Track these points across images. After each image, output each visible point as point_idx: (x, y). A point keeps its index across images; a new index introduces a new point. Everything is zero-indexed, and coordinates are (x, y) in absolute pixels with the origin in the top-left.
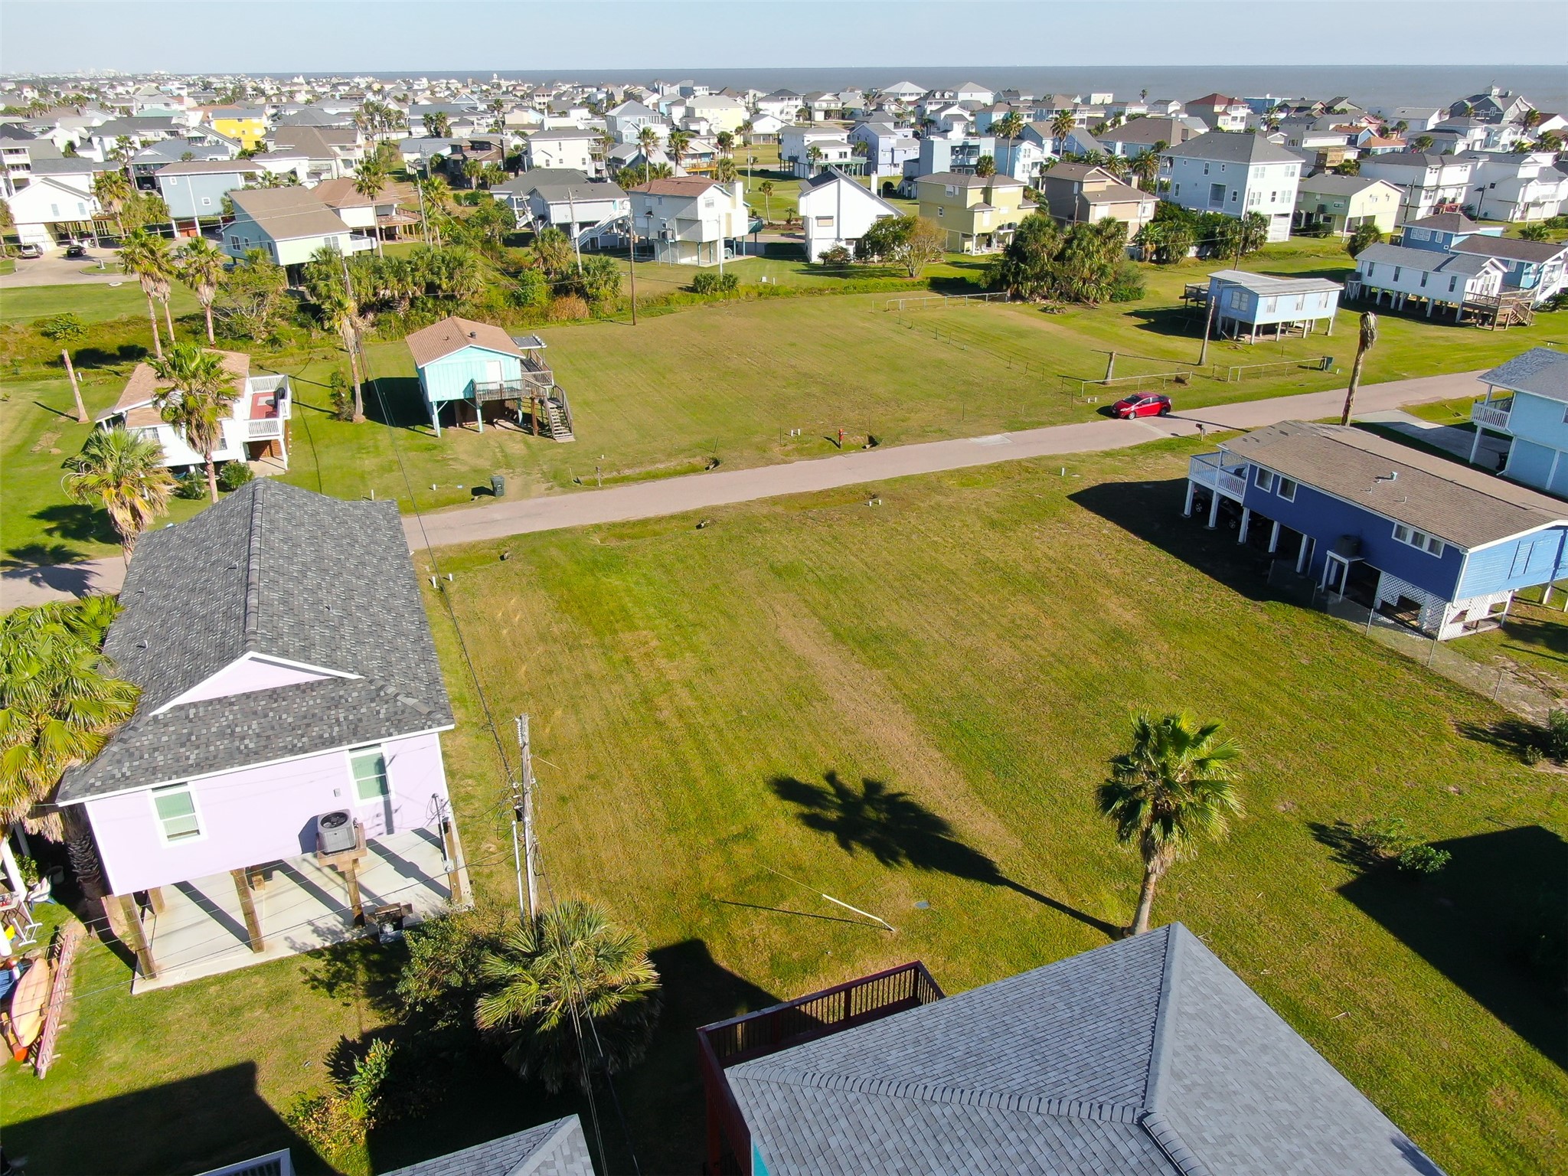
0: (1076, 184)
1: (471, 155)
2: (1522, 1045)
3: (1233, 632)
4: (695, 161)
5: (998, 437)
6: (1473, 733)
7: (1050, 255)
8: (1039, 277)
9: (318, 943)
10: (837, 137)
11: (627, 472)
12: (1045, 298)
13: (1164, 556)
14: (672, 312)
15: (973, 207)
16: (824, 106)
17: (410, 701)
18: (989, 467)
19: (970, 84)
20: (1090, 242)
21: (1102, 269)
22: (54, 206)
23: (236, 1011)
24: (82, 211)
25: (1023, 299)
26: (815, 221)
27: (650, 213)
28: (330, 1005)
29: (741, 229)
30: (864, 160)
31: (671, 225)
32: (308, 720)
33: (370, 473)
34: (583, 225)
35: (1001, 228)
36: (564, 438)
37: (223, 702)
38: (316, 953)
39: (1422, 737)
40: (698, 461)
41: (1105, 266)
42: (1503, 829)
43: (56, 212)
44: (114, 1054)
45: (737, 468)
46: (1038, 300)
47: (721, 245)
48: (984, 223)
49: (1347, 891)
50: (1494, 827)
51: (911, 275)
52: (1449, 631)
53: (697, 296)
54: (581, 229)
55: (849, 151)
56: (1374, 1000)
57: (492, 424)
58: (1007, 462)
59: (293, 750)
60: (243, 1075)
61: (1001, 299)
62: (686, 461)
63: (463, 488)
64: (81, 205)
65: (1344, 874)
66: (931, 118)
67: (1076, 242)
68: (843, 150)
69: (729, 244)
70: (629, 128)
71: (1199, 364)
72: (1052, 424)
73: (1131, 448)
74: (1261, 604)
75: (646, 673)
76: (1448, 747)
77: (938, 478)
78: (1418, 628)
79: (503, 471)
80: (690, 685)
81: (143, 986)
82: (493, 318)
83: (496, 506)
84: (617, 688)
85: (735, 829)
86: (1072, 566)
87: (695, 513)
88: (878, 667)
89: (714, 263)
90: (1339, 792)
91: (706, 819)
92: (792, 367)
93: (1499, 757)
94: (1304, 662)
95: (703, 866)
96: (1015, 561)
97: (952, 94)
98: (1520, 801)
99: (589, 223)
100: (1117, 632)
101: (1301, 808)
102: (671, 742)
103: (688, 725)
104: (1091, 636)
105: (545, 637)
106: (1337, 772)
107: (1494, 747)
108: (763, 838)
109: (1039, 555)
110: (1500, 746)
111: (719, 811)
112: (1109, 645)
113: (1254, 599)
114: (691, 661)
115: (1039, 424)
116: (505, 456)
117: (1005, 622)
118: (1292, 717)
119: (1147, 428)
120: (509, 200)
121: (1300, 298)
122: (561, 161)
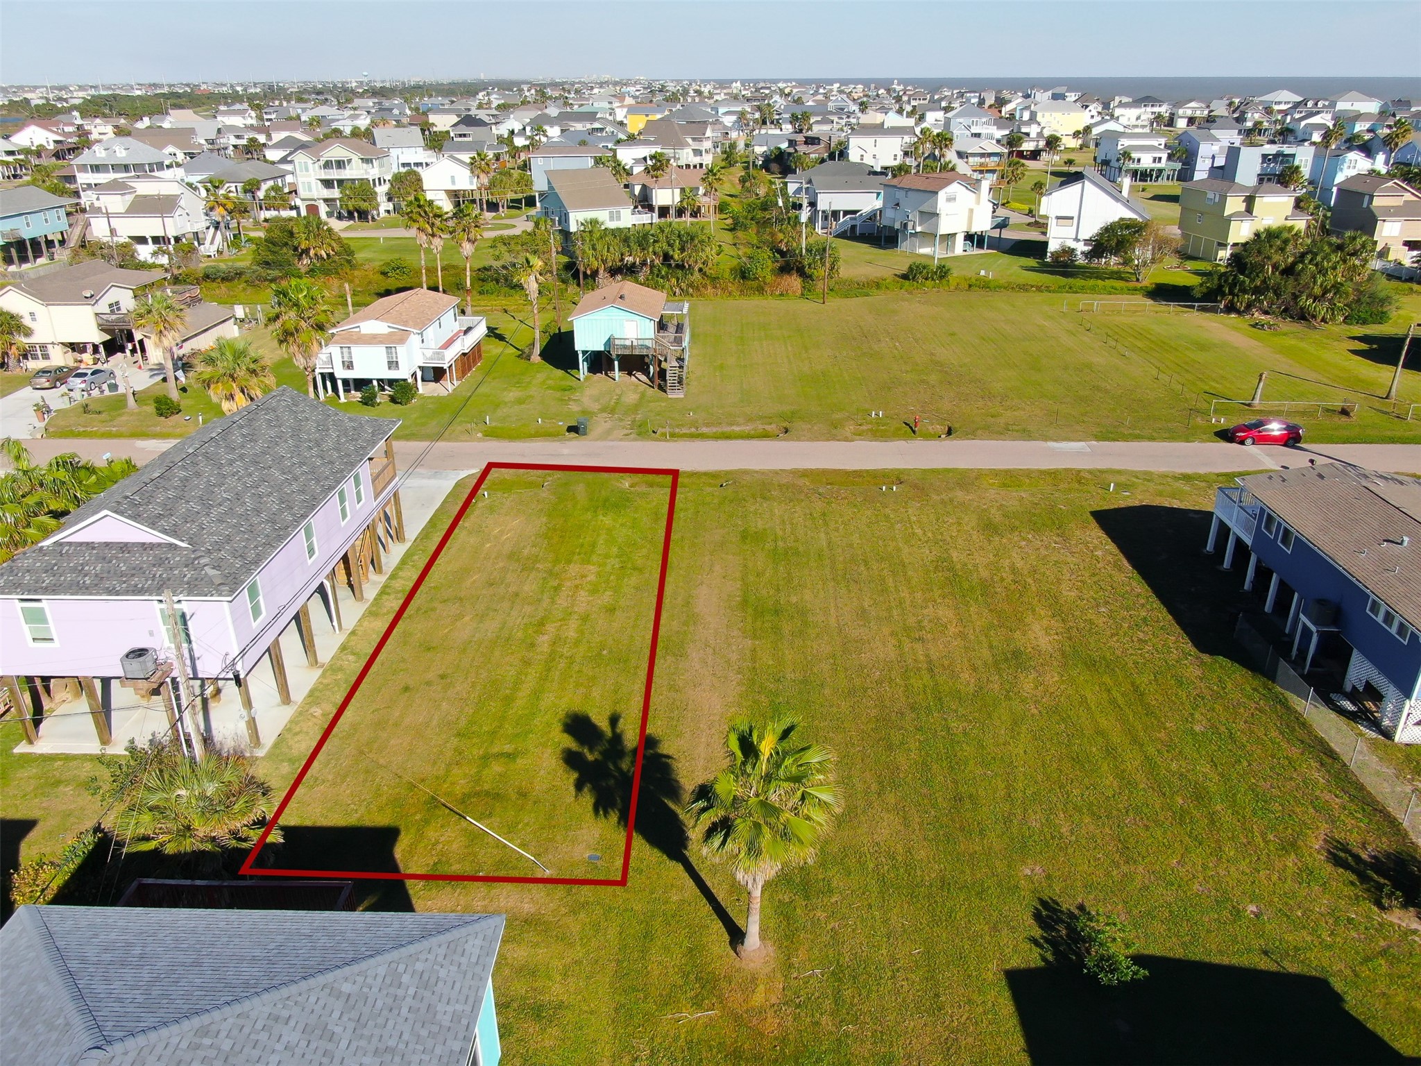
0: (1367, 198)
1: (802, 149)
3: (1143, 680)
4: (983, 160)
5: (1082, 444)
6: (1340, 856)
7: (1275, 267)
10: (1154, 143)
11: (705, 430)
12: (1266, 313)
13: (1140, 588)
14: (867, 295)
15: (1230, 215)
16: (1189, 113)
17: (211, 572)
18: (1042, 472)
19: (1354, 93)
20: (1326, 257)
21: (1337, 287)
22: (453, 177)
25: (1238, 312)
26: (1054, 221)
27: (898, 205)
29: (983, 223)
30: (1178, 166)
31: (914, 216)
33: (506, 403)
34: (846, 213)
36: (675, 394)
37: (90, 546)
39: (1267, 842)
40: (772, 428)
41: (1341, 284)
42: (1273, 967)
43: (453, 182)
45: (799, 440)
46: (1256, 314)
47: (960, 239)
48: (1241, 231)
50: (1264, 964)
51: (1138, 280)
52: (1408, 732)
53: (907, 283)
54: (844, 216)
55: (1164, 156)
57: (630, 374)
58: (1065, 470)
60: (25, 827)
61: (1214, 310)
62: (760, 427)
63: (563, 425)
66: (1291, 127)
67: (1309, 257)
68: (1158, 155)
69: (969, 237)
70: (960, 129)
71: (1386, 398)
72: (1152, 439)
73: (1218, 475)
74: (1206, 658)
75: (562, 601)
76: (1290, 861)
77: (979, 474)
78: (1375, 724)
79: (605, 415)
80: (585, 619)
81: (22, 748)
82: (715, 287)
83: (574, 443)
84: (528, 609)
85: (508, 748)
86: (1030, 580)
87: (727, 473)
88: (754, 637)
89: (950, 255)
90: (1108, 874)
91: (493, 734)
92: (932, 354)
93: (1348, 891)
94: (1197, 728)
95: (456, 771)
96: (976, 566)
97: (1327, 103)
98: (1330, 947)
99: (855, 212)
100: (1016, 654)
101: (1049, 877)
102: (527, 663)
103: (553, 652)
104: (986, 653)
105: (511, 556)
106: (1126, 852)
107: (1353, 877)
108: (520, 762)
109: (1007, 563)
110: (1363, 878)
111: (509, 729)
112: (996, 663)
113: (1202, 651)
114: (607, 597)
115: (1138, 438)
116: (616, 403)
117: (911, 621)
118: (1127, 782)
119: (1262, 456)
120: (799, 190)
122: (874, 157)
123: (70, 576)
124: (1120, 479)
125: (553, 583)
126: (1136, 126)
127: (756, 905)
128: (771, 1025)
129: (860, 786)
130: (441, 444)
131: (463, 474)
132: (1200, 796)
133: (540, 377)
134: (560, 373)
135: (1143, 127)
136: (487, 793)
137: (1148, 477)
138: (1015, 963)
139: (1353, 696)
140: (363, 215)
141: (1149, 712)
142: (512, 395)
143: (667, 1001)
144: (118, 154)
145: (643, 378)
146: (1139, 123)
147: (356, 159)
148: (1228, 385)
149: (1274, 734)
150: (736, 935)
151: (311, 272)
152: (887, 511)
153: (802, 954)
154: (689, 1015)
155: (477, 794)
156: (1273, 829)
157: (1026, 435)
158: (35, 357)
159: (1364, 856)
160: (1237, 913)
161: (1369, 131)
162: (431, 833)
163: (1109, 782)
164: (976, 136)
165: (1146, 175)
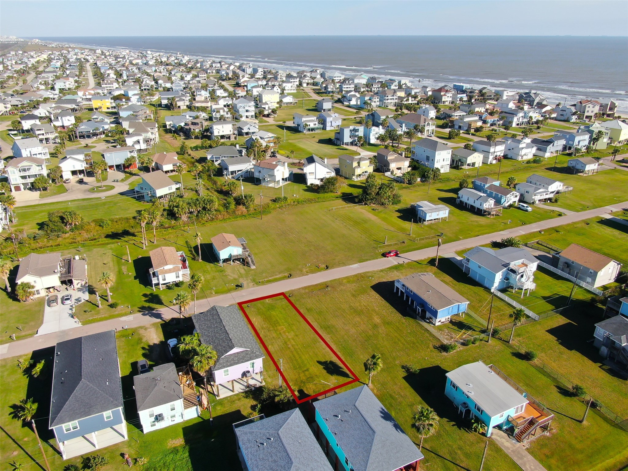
0: (386, 157)
1: (192, 127)
2: (421, 399)
3: (397, 324)
5: (357, 265)
6: (435, 347)
8: (372, 199)
9: (242, 391)
10: (313, 119)
11: (271, 279)
12: (374, 204)
13: (388, 304)
14: (270, 213)
15: (355, 167)
17: (257, 353)
18: (354, 276)
21: (389, 196)
22: (74, 166)
23: (234, 401)
25: (368, 205)
26: (309, 175)
27: (260, 172)
29: (287, 175)
31: (266, 176)
32: (243, 357)
34: (238, 171)
35: (363, 173)
36: (253, 267)
37: (231, 355)
38: (243, 393)
39: (425, 348)
40: (286, 274)
42: (432, 366)
44: (219, 408)
45: (296, 277)
46: (372, 205)
47: (281, 181)
48: (358, 171)
49: (405, 378)
51: (337, 192)
52: (437, 324)
53: (276, 204)
55: (317, 123)
56: (402, 394)
57: (235, 262)
58: (358, 274)
59: (243, 362)
60: (239, 411)
62: (283, 275)
63: (233, 285)
64: (82, 165)
65: (405, 374)
69: (283, 179)
70: (241, 109)
71: (410, 235)
72: (370, 260)
73: (387, 268)
75: (284, 336)
76: (429, 350)
77: (341, 279)
78: (432, 323)
79: (241, 279)
80: (293, 339)
81: (218, 398)
82: (220, 214)
83: (242, 291)
86: (368, 307)
89: (279, 186)
90: (408, 359)
91: (300, 367)
92: (306, 238)
93: (437, 352)
94: (409, 331)
95: (301, 375)
96: (357, 306)
99: (240, 171)
100: (375, 325)
101: (400, 362)
102: (292, 352)
103: (294, 348)
104: (370, 326)
105: (263, 328)
106: (408, 355)
108: (310, 370)
109: (362, 305)
110: (438, 349)
111: (302, 366)
112: (373, 328)
113: (404, 316)
114: (293, 333)
115: (367, 260)
116: (240, 274)
117: (354, 323)
118: (404, 344)
119: (392, 261)
120: (212, 157)
121: (438, 213)
122: (223, 131)
123: (233, 362)
124: (370, 274)
125: (278, 333)
126: (291, 90)
132: (414, 343)
133: (208, 267)
134: (211, 265)
137: (375, 272)
138: (403, 375)
139: (428, 319)
140: (45, 189)
141: (401, 331)
142: (208, 276)
145: (238, 262)
147: (34, 166)
148: (377, 236)
149: (420, 329)
150: (367, 385)
153: (376, 384)
156: (425, 346)
157: (344, 264)
158: (35, 294)
159: (437, 346)
160: (425, 359)
161: (369, 99)
162: (307, 387)
163: (401, 345)
164: (247, 111)
165: (313, 130)
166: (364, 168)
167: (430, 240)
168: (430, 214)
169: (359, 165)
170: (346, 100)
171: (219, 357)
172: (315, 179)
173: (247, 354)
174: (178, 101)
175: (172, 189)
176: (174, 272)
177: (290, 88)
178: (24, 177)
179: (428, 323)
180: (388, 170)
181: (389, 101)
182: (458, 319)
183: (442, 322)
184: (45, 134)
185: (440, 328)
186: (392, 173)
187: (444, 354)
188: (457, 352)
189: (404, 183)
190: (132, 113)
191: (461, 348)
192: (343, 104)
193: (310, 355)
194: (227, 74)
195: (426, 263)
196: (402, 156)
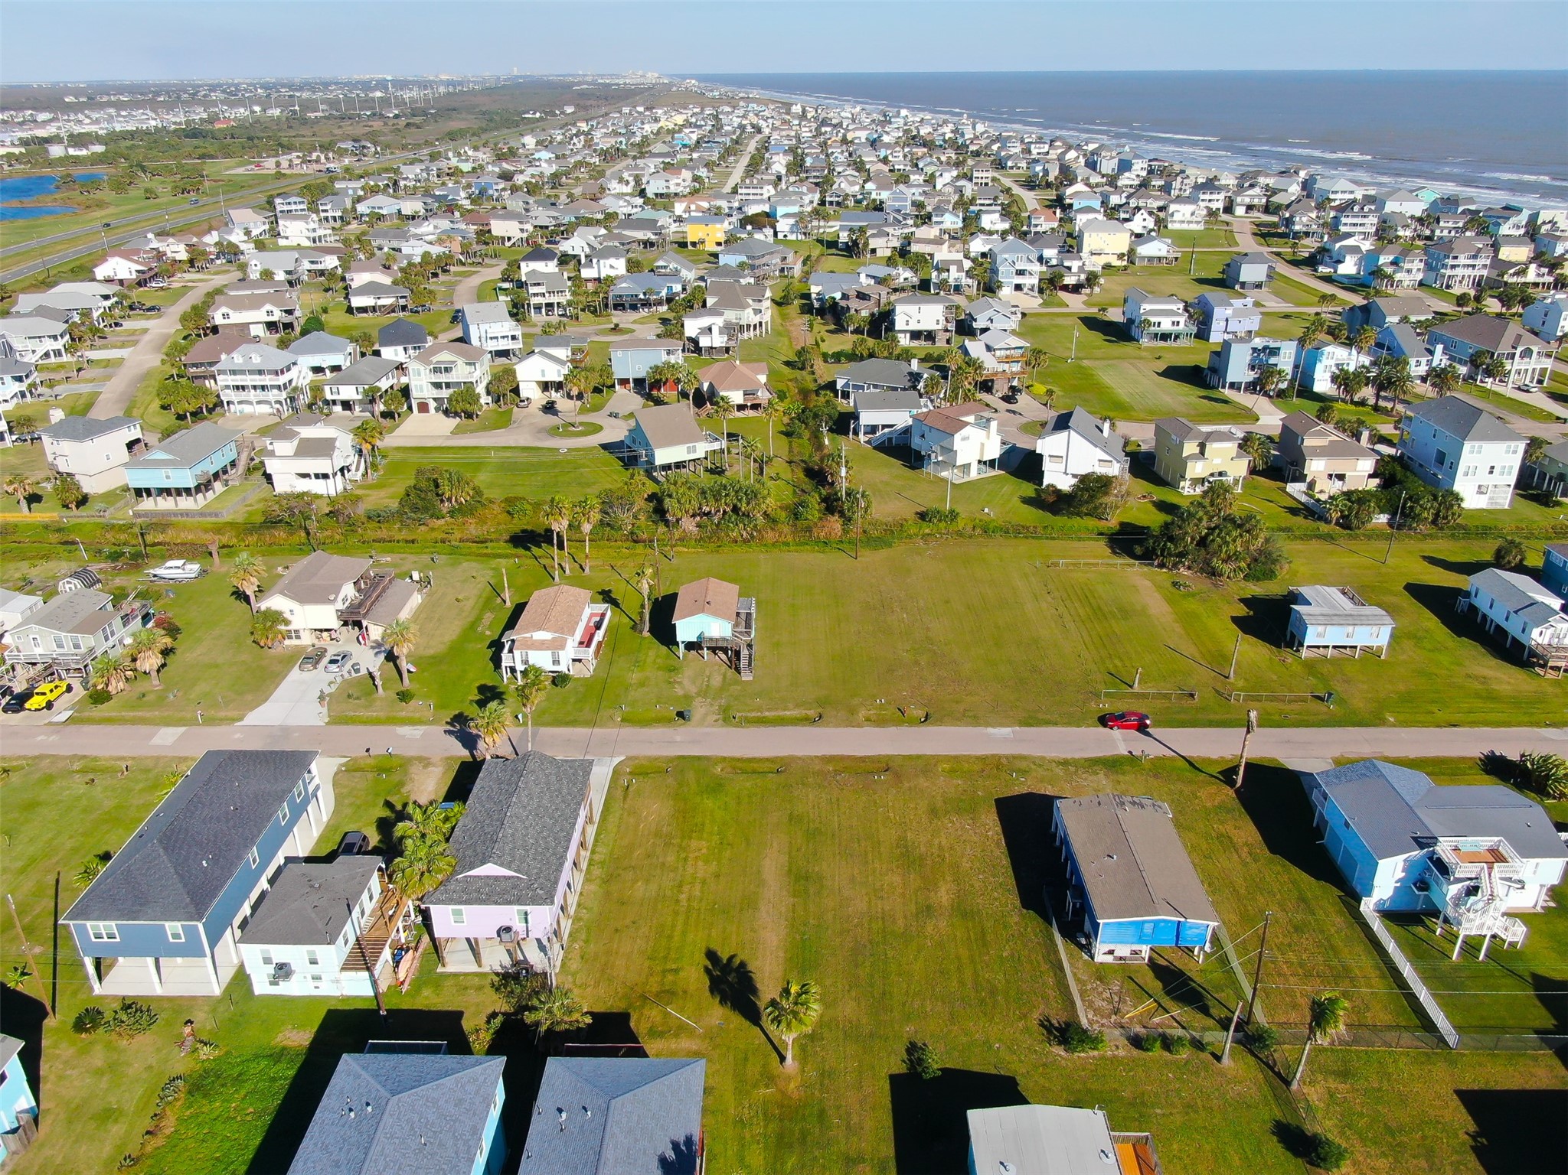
0: (1300, 438)
1: (854, 304)
3: (989, 924)
4: (1008, 353)
5: (1009, 729)
6: (1045, 1024)
7: (1193, 539)
8: (1181, 555)
9: (500, 970)
10: (1174, 307)
11: (767, 715)
12: (1189, 568)
13: (1006, 861)
14: (891, 545)
15: (1187, 457)
17: (541, 892)
21: (1237, 555)
22: (543, 371)
23: (466, 988)
24: (559, 376)
25: (1168, 568)
26: (1048, 459)
27: (923, 436)
28: (496, 996)
29: (994, 452)
30: (1195, 327)
31: (936, 448)
32: (505, 892)
33: (633, 686)
35: (1212, 475)
36: (747, 677)
37: (481, 878)
38: (497, 974)
39: (1014, 1015)
40: (812, 713)
41: (1240, 553)
42: (995, 1073)
43: (543, 375)
44: (426, 992)
45: (828, 726)
47: (974, 467)
48: (1196, 469)
49: (894, 1079)
50: (993, 1071)
51: (1107, 519)
53: (924, 525)
54: (883, 430)
55: (1182, 320)
57: (714, 654)
58: (993, 755)
59: (496, 903)
60: (459, 1015)
61: (1152, 565)
62: (805, 712)
63: (672, 710)
64: (559, 371)
65: (900, 1068)
67: (1217, 531)
68: (1176, 319)
69: (981, 462)
70: (1005, 266)
71: (1228, 677)
72: (1056, 724)
73: (1086, 760)
74: (1025, 911)
75: (690, 870)
76: (1021, 1024)
77: (937, 759)
78: (1089, 951)
79: (700, 699)
80: (704, 882)
81: (440, 969)
82: (772, 529)
83: (682, 729)
84: (672, 875)
85: (674, 966)
86: (947, 855)
87: (782, 758)
88: (794, 896)
89: (966, 479)
90: (942, 1030)
91: (665, 958)
92: (928, 629)
93: (1041, 1038)
94: (1005, 954)
95: (651, 979)
96: (919, 843)
97: (1373, 208)
98: (1022, 1062)
99: (891, 426)
100: (929, 907)
101: (916, 1032)
102: (676, 913)
103: (689, 906)
104: (913, 907)
105: (657, 834)
106: (952, 1018)
107: (1045, 1032)
108: (682, 974)
109: (936, 842)
110: (1049, 1032)
111: (673, 955)
112: (917, 914)
113: (1024, 907)
114: (713, 867)
115: (1047, 723)
116: (707, 686)
117: (878, 884)
118: (962, 983)
119: (1120, 742)
120: (847, 385)
121: (1350, 629)
122: (919, 321)
123: (475, 895)
124: (1024, 765)
125: (683, 855)
126: (1189, 222)
127: (790, 1047)
128: (796, 1096)
129: (840, 986)
130: (596, 730)
131: (617, 760)
132: (993, 992)
133: (652, 653)
134: (664, 649)
135: (1198, 223)
136: (668, 991)
137: (1040, 762)
138: (895, 1070)
139: (1086, 937)
140: (469, 416)
141: (985, 945)
142: (635, 676)
143: (755, 1086)
144: (254, 361)
145: (724, 657)
146: (1194, 218)
147: (460, 362)
148: (1127, 663)
149: (1040, 957)
150: (782, 1059)
151: (452, 513)
152: (876, 797)
153: (809, 1066)
154: (764, 1091)
155: (663, 992)
156: (1020, 1008)
157: (976, 720)
158: (290, 637)
159: (1054, 1022)
160: (990, 1048)
161: (1393, 263)
162: (646, 1012)
163: (955, 983)
164: (1021, 273)
165: (1165, 337)
166: (1217, 461)
167: (1281, 706)
168: (1320, 629)
169: (1202, 453)
170: (1327, 259)
171: (454, 873)
172: (1066, 473)
173: (515, 887)
174: (873, 235)
175: (695, 451)
176: (548, 649)
177: (1188, 217)
178: (437, 385)
179: (1081, 947)
180: (1301, 478)
181: (1459, 272)
182: (1180, 962)
183: (1121, 958)
184: (547, 295)
185: (1101, 973)
186: (1311, 486)
187: (1059, 1051)
188: (1103, 1058)
189: (1328, 522)
190: (744, 259)
191: (1121, 1053)
192: (1316, 270)
193: (709, 935)
194: (1046, 172)
195: (1215, 770)
196: (1359, 440)
